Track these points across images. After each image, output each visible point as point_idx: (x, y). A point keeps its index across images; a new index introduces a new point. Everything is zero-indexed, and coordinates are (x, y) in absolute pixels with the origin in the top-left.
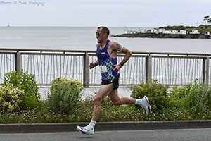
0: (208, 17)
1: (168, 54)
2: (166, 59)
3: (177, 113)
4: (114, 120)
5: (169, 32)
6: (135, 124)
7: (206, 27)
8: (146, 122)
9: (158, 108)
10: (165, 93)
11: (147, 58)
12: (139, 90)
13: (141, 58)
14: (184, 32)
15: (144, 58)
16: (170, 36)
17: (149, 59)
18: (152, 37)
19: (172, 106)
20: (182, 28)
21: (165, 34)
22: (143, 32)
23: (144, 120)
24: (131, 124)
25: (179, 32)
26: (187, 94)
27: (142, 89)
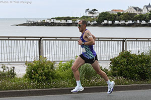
0: (88, 9)
1: (56, 38)
2: (55, 41)
3: (62, 83)
4: (13, 89)
5: (59, 21)
6: (29, 92)
7: (87, 17)
8: (38, 90)
9: (47, 79)
10: (52, 68)
11: (40, 41)
12: (32, 65)
13: (35, 41)
14: (70, 21)
15: (38, 41)
16: (59, 25)
17: (42, 42)
18: (46, 26)
19: (58, 77)
20: (69, 18)
21: (56, 23)
22: (39, 21)
23: (37, 88)
24: (26, 92)
25: (66, 21)
26: (69, 68)
27: (35, 65)
